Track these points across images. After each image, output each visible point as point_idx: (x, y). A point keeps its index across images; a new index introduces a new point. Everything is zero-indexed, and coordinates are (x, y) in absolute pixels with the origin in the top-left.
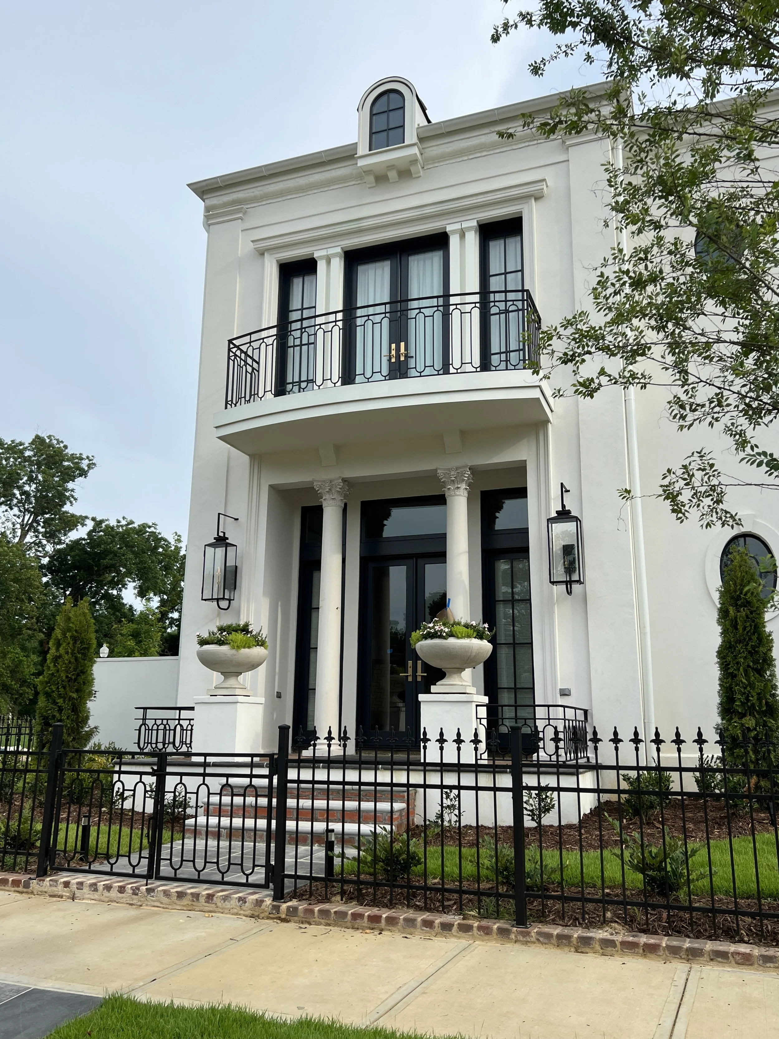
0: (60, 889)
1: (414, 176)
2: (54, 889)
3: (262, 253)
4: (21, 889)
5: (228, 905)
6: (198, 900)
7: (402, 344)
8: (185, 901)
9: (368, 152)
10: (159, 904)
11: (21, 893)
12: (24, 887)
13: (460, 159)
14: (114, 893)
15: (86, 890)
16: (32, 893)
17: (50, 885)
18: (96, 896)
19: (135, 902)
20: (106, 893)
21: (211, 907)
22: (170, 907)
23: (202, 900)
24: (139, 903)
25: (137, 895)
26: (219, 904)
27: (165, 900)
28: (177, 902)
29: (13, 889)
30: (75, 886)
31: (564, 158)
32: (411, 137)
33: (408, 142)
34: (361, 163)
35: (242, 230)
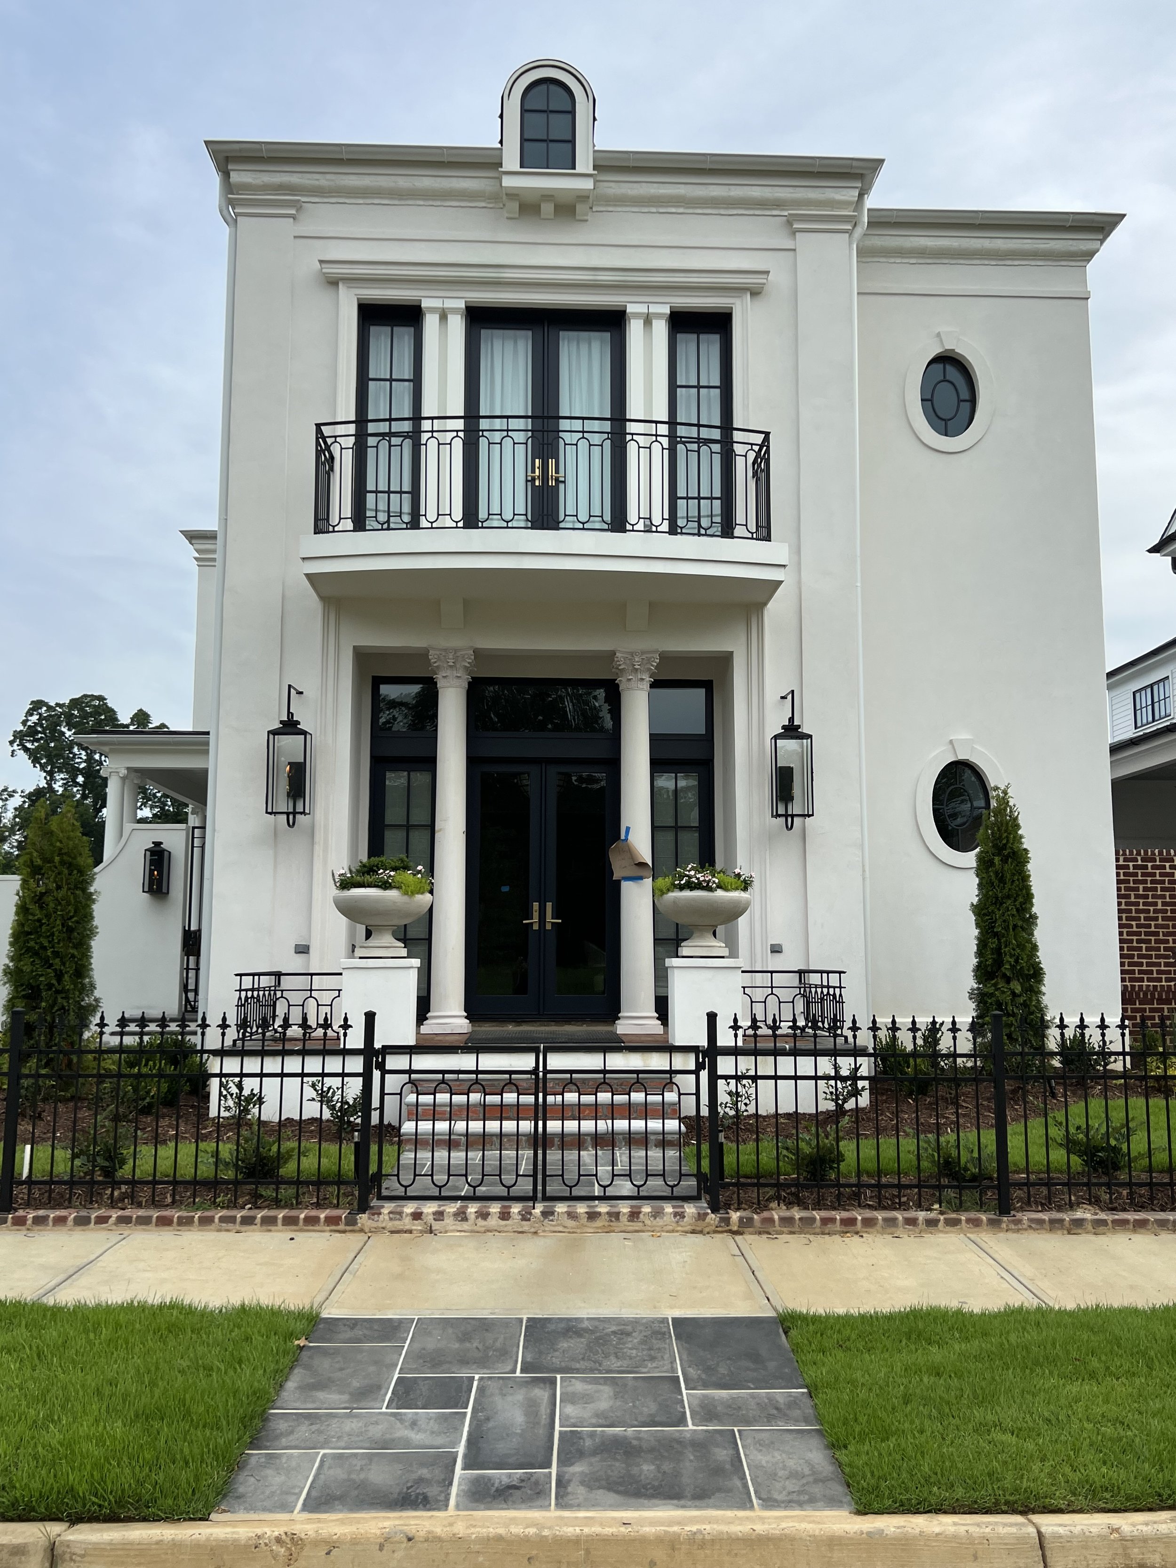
0: (406, 1222)
1: (578, 218)
2: (397, 1223)
3: (333, 283)
4: (342, 1227)
5: (659, 1222)
6: (617, 1219)
7: (552, 463)
8: (599, 1223)
9: (517, 168)
10: (561, 1229)
11: (344, 1232)
12: (347, 1224)
13: (646, 210)
14: (493, 1221)
15: (449, 1221)
16: (362, 1230)
17: (391, 1219)
18: (465, 1226)
19: (526, 1228)
20: (481, 1222)
21: (637, 1226)
22: (578, 1231)
23: (624, 1219)
24: (533, 1230)
25: (529, 1220)
26: (648, 1222)
27: (571, 1223)
28: (589, 1224)
29: (328, 1228)
30: (431, 1217)
31: (789, 244)
32: (584, 163)
33: (579, 169)
34: (508, 182)
35: (295, 237)
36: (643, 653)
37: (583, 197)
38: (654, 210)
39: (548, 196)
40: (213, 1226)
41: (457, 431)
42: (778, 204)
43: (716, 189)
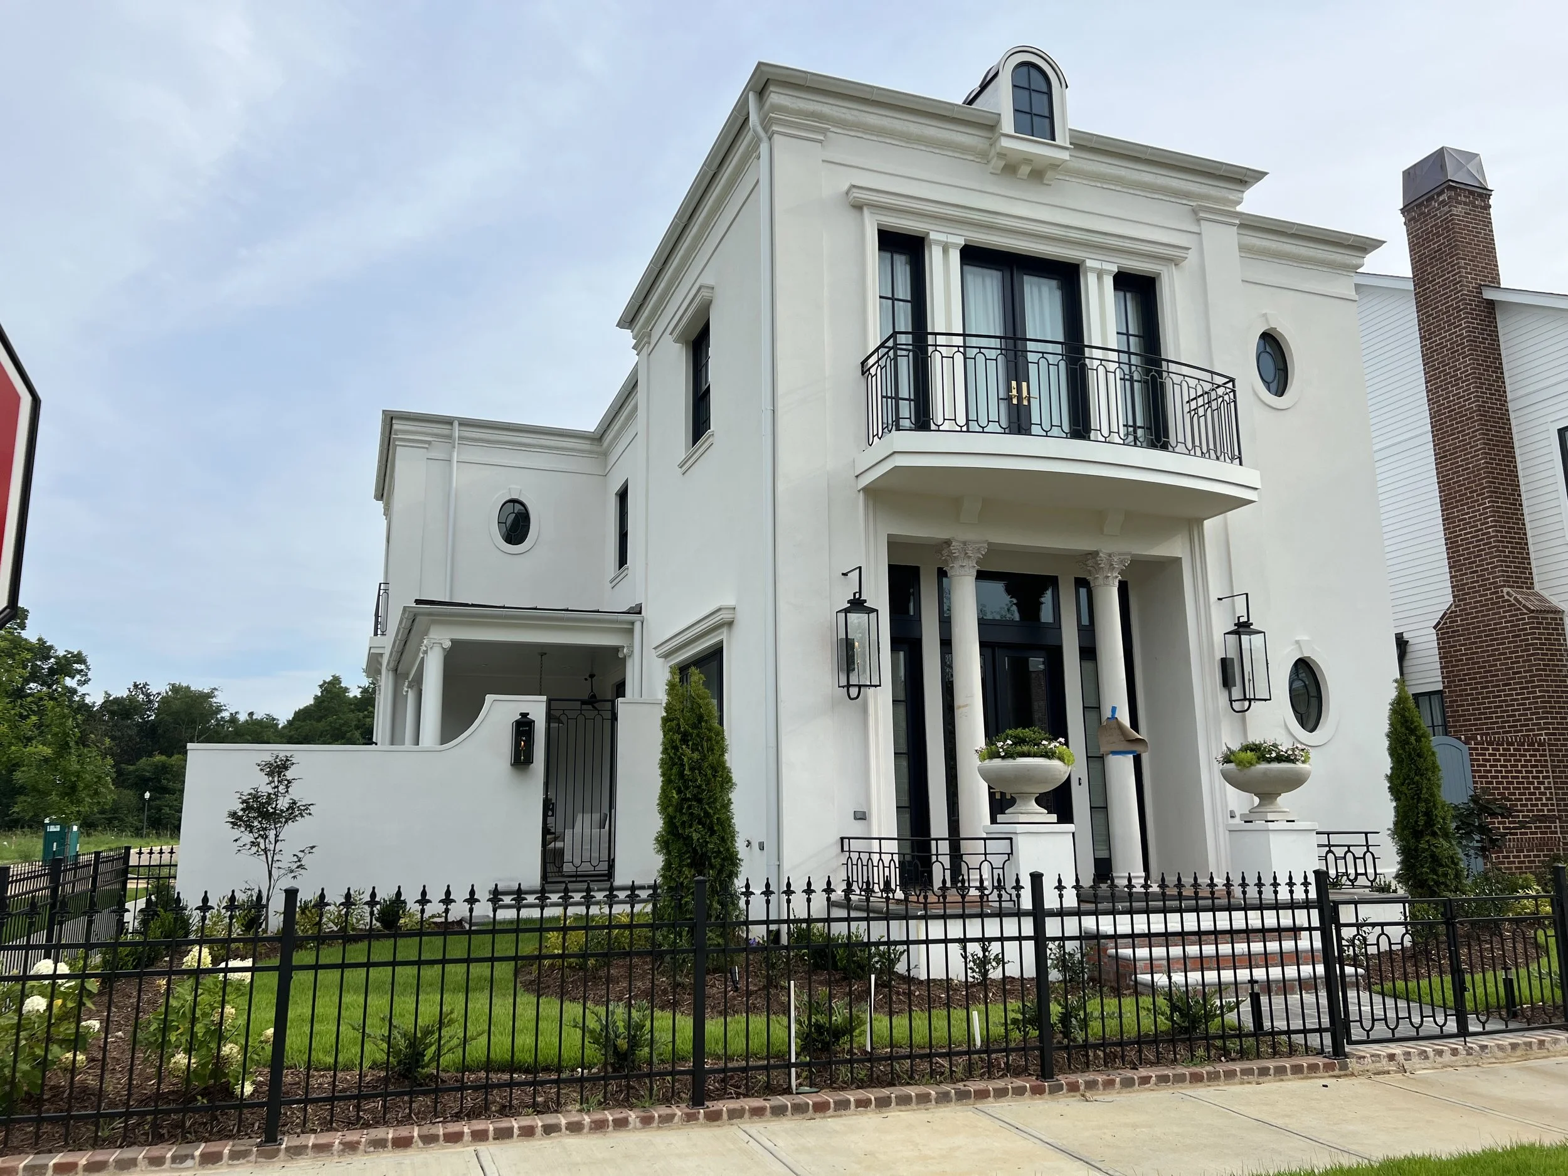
0: (1384, 1064)
1: (1045, 182)
2: (1378, 1065)
3: (858, 207)
5: (1558, 1047)
6: (1531, 1048)
7: (1024, 384)
8: (1519, 1052)
9: (1012, 133)
10: (1494, 1060)
11: (1339, 1077)
12: (1340, 1070)
13: (1093, 184)
14: (1447, 1057)
15: (1415, 1060)
16: (1353, 1074)
17: (1373, 1062)
18: (1427, 1064)
19: (1470, 1063)
20: (1438, 1059)
21: (1544, 1053)
22: (1506, 1061)
23: (1535, 1047)
24: (1475, 1063)
25: (1472, 1054)
26: (1551, 1049)
27: (1500, 1054)
28: (1513, 1055)
29: (1327, 1074)
30: (1402, 1057)
31: (1195, 229)
32: (1062, 138)
33: (1058, 142)
34: (1005, 143)
35: (823, 161)
36: (1120, 554)
37: (1055, 166)
38: (1099, 185)
39: (1028, 160)
40: (1237, 1080)
41: (958, 347)
42: (1187, 195)
43: (1147, 175)
